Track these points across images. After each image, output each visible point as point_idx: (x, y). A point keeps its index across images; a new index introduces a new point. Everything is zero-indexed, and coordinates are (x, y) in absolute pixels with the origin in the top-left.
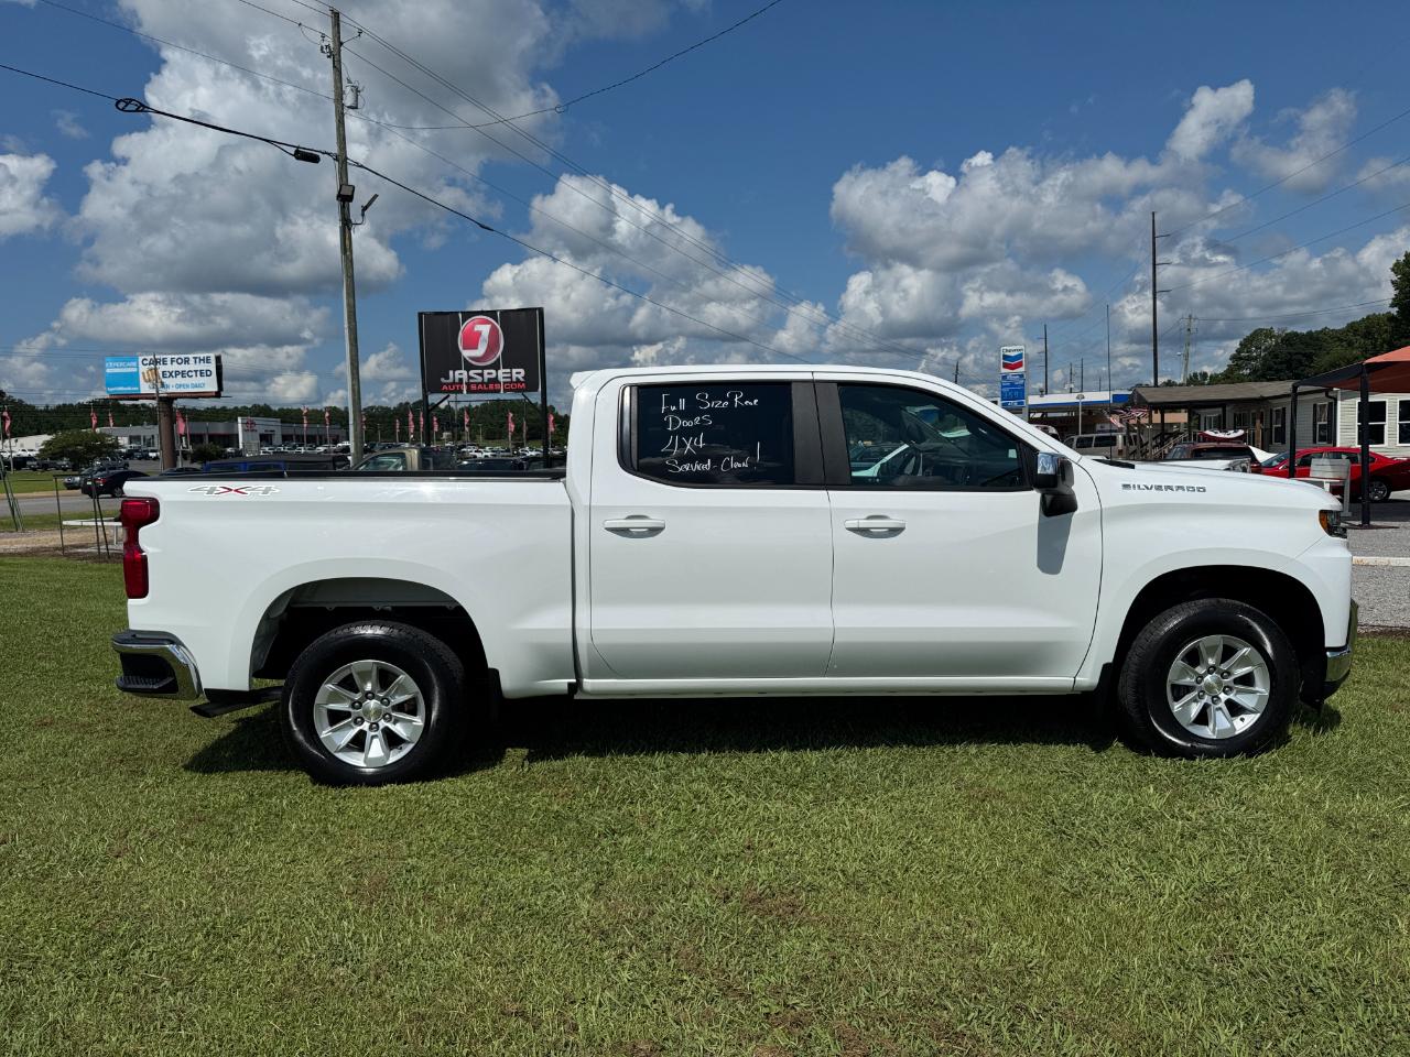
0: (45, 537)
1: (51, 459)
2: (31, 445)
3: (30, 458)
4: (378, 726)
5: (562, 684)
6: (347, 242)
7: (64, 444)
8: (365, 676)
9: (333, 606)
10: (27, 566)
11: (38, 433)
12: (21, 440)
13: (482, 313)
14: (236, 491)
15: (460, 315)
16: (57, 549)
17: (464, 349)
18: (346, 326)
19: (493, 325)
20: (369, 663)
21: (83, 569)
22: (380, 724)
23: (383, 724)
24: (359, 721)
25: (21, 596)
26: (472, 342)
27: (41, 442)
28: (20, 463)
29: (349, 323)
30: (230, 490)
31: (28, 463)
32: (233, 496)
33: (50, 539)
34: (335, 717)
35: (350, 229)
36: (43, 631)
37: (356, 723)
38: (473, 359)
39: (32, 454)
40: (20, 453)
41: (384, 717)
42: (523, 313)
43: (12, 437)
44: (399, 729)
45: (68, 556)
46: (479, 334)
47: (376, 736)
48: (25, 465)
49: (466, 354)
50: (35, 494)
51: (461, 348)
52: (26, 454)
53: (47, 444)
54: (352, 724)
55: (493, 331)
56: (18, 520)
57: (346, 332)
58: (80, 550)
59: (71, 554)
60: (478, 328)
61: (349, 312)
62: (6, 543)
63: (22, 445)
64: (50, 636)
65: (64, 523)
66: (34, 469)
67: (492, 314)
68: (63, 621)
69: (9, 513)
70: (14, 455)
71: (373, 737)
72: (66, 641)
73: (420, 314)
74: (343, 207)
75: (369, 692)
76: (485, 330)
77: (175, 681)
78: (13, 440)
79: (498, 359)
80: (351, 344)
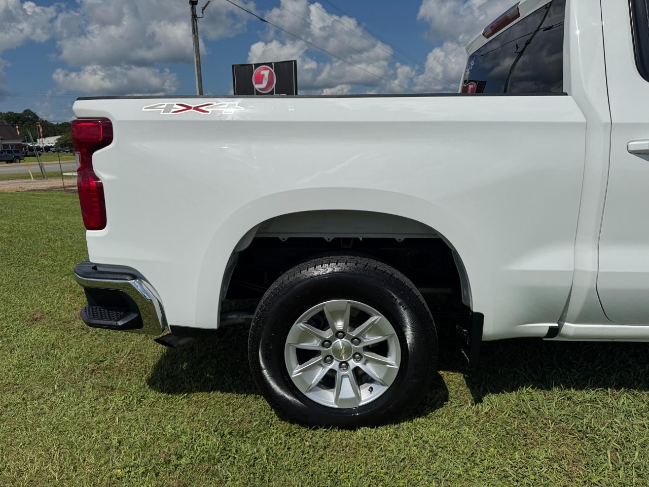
0: (57, 182)
1: (61, 147)
2: (51, 141)
3: (51, 147)
4: (347, 364)
5: (542, 328)
6: (195, 27)
7: (66, 140)
8: (337, 314)
9: (286, 237)
10: (46, 196)
11: (55, 135)
12: (47, 139)
13: (265, 64)
14: (196, 108)
15: (253, 66)
16: (61, 187)
17: (256, 84)
18: (196, 73)
19: (270, 70)
20: (342, 303)
21: (73, 198)
22: (349, 362)
23: (353, 363)
24: (328, 359)
25: (38, 212)
26: (260, 81)
27: (55, 139)
28: (47, 149)
29: (198, 71)
30: (189, 108)
31: (51, 149)
32: (192, 115)
33: (58, 183)
34: (304, 356)
35: (196, 21)
36: (47, 235)
37: (325, 360)
38: (261, 89)
39: (53, 145)
40: (47, 144)
41: (354, 357)
42: (286, 63)
43: (43, 137)
44: (370, 369)
45: (67, 191)
46: (263, 75)
47: (347, 376)
48: (49, 150)
49: (257, 86)
50: (53, 162)
51: (254, 83)
52: (50, 145)
53: (59, 140)
54: (322, 363)
55: (271, 74)
56: (44, 174)
57: (196, 75)
58: (73, 188)
59: (68, 190)
60: (263, 72)
61: (197, 65)
62: (38, 185)
63: (48, 141)
64: (50, 240)
65: (64, 174)
66: (54, 152)
67: (270, 64)
68: (59, 229)
69: (40, 170)
70: (44, 145)
71: (343, 376)
72: (59, 243)
73: (233, 66)
74: (193, 8)
75: (340, 331)
76: (266, 73)
77: (140, 315)
78: (43, 139)
79: (273, 89)
80: (199, 83)
